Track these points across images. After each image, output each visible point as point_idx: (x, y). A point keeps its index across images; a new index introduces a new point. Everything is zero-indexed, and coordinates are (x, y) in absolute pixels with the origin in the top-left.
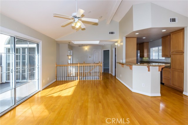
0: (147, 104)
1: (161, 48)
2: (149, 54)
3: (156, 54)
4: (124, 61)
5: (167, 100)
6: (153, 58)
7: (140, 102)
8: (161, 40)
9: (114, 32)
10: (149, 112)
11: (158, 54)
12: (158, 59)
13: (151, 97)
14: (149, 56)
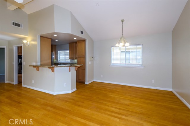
0: (73, 100)
1: (68, 52)
2: (57, 56)
3: (63, 56)
4: (39, 64)
5: (81, 91)
6: (60, 60)
7: (68, 101)
8: (68, 45)
9: (21, 24)
10: (79, 106)
11: (64, 56)
12: (65, 61)
13: (72, 93)
14: (56, 58)
